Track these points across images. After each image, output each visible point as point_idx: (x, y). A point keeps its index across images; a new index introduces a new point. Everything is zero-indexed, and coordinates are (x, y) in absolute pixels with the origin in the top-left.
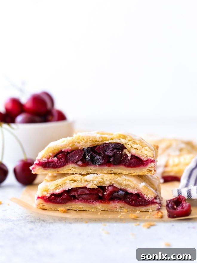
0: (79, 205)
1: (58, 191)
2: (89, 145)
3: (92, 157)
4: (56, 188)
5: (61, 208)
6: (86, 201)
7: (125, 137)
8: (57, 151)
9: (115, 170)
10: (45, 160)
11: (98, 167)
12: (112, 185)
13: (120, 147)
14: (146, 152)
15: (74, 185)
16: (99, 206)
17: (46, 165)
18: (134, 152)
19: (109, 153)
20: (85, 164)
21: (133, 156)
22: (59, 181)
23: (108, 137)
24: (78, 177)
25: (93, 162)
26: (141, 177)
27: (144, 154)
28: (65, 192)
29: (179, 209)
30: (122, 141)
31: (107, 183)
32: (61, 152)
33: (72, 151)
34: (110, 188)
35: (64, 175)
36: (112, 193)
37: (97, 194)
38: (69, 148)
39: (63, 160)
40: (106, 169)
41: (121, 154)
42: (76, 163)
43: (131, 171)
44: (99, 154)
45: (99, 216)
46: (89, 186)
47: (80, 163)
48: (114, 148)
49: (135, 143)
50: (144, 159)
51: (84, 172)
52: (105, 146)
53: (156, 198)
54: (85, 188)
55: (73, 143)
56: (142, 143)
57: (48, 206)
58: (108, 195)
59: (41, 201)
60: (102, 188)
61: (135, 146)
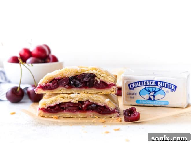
0: (66, 114)
1: (52, 105)
2: (73, 74)
3: (75, 82)
4: (51, 103)
5: (55, 116)
6: (71, 111)
7: (96, 70)
8: (52, 79)
9: (90, 90)
10: (44, 84)
11: (78, 89)
12: (88, 101)
13: (93, 76)
14: (110, 79)
15: (63, 101)
16: (79, 114)
17: (44, 88)
18: (102, 79)
19: (86, 80)
20: (70, 87)
21: (101, 82)
22: (53, 98)
23: (85, 69)
24: (65, 95)
25: (75, 86)
26: (107, 96)
27: (109, 80)
28: (57, 105)
29: (132, 116)
30: (94, 72)
31: (85, 99)
32: (54, 79)
33: (62, 79)
34: (87, 103)
35: (56, 94)
36: (88, 105)
37: (78, 106)
38: (59, 76)
39: (56, 84)
40: (84, 90)
41: (94, 80)
42: (64, 86)
43: (100, 91)
44: (79, 80)
45: (79, 120)
46: (73, 101)
47: (67, 86)
48: (89, 77)
49: (103, 73)
50: (108, 83)
51: (69, 92)
52: (83, 75)
53: (116, 109)
54: (70, 102)
55: (62, 73)
56: (107, 74)
57: (46, 114)
58: (85, 107)
59: (41, 111)
60: (81, 103)
61: (103, 75)
